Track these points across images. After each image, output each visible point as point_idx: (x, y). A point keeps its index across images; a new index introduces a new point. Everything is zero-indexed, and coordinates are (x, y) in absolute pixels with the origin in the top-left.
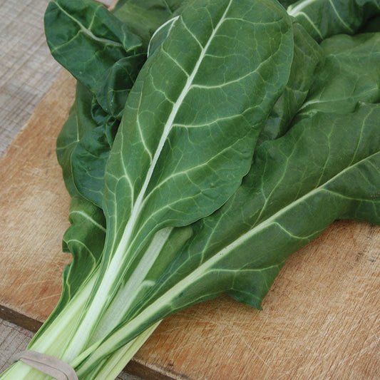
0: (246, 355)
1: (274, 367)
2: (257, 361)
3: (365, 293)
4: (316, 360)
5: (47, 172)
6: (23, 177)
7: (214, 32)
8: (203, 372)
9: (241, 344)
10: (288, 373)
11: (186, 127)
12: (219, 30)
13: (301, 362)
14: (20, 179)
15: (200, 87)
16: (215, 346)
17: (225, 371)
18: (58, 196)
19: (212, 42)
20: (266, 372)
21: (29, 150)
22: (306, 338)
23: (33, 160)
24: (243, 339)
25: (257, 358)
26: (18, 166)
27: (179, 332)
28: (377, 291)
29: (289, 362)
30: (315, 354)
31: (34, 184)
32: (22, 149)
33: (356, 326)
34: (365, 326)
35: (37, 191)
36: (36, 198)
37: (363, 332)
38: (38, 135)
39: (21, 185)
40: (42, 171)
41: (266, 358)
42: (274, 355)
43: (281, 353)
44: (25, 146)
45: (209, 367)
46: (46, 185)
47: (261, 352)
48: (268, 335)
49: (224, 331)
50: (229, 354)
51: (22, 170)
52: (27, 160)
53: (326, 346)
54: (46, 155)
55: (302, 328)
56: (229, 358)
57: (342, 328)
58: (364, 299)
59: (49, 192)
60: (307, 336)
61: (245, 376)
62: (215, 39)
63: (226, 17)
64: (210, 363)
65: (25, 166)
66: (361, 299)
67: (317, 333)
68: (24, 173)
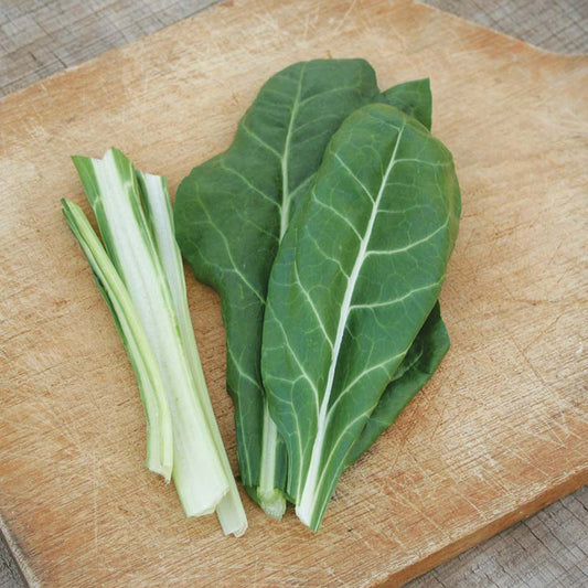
0: (82, 515)
1: (101, 552)
2: (89, 531)
3: (287, 533)
4: (157, 577)
5: (50, 141)
6: (18, 130)
7: (385, 179)
8: (17, 502)
9: (89, 497)
10: (111, 570)
11: (370, 306)
12: (390, 175)
13: (136, 567)
14: (15, 130)
15: (378, 253)
16: (58, 480)
17: (42, 518)
18: (38, 178)
19: (383, 193)
20: (87, 551)
21: (53, 100)
22: (169, 541)
23: (47, 115)
24: (96, 493)
25: (92, 527)
26: (25, 113)
27: (32, 434)
28: (303, 539)
29: (123, 558)
30: (163, 569)
31: (24, 146)
32: (46, 95)
33: (240, 566)
34: (251, 574)
35: (21, 157)
36: (12, 164)
37: (243, 580)
38: (77, 88)
39: (9, 138)
40: (47, 135)
41: (101, 535)
42: (115, 537)
43: (125, 540)
44: (53, 92)
45: (28, 501)
46: (37, 156)
47: (103, 522)
48: (127, 507)
49: (83, 467)
50: (65, 500)
51: (26, 120)
52: (41, 113)
53: (184, 567)
54: (66, 118)
55: (176, 525)
56: (61, 505)
57: (223, 558)
58: (280, 539)
59: (33, 167)
60: (173, 539)
61: (60, 539)
62: (387, 188)
63: (396, 158)
64: (35, 496)
65: (32, 119)
66: (275, 537)
67: (188, 544)
68: (25, 126)
